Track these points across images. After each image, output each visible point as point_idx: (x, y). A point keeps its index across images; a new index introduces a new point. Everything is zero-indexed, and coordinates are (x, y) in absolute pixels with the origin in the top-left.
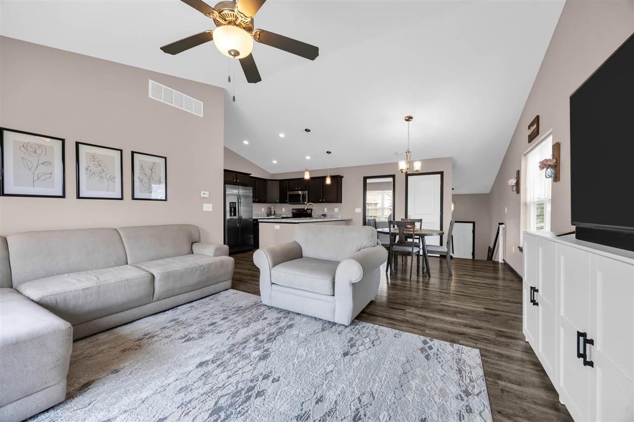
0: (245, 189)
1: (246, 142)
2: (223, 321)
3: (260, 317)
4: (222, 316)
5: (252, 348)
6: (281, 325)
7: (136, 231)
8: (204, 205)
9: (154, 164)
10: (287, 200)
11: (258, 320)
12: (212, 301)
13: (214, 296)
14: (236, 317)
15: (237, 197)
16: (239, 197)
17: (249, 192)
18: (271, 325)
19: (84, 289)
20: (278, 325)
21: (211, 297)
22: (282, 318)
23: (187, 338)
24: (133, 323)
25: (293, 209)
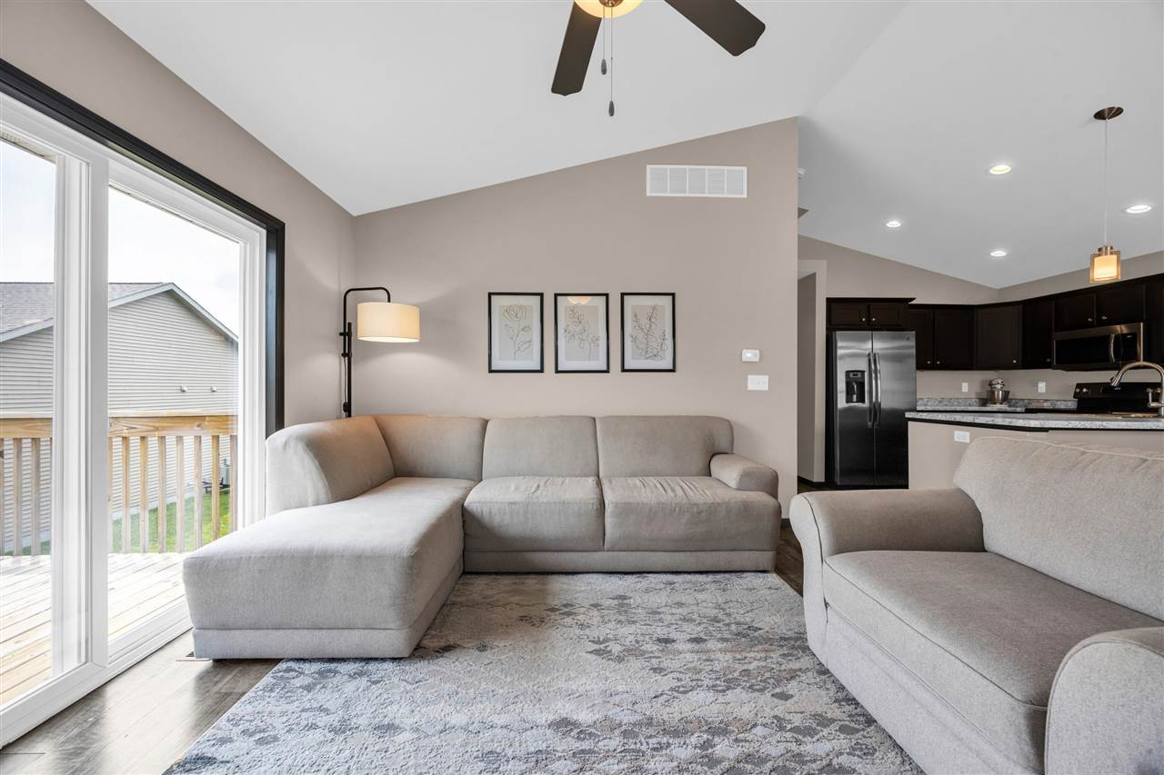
0: (894, 338)
1: (894, 224)
2: (690, 646)
3: (776, 684)
4: (696, 630)
5: (675, 764)
6: (810, 747)
7: (619, 423)
8: (749, 377)
9: (654, 308)
10: (1051, 357)
11: (761, 691)
12: (714, 586)
13: (727, 575)
14: (721, 650)
15: (866, 359)
16: (872, 359)
17: (906, 344)
18: (782, 728)
19: (511, 503)
20: (799, 742)
21: (719, 577)
22: (834, 727)
23: (602, 646)
24: (575, 577)
25: (1080, 386)
